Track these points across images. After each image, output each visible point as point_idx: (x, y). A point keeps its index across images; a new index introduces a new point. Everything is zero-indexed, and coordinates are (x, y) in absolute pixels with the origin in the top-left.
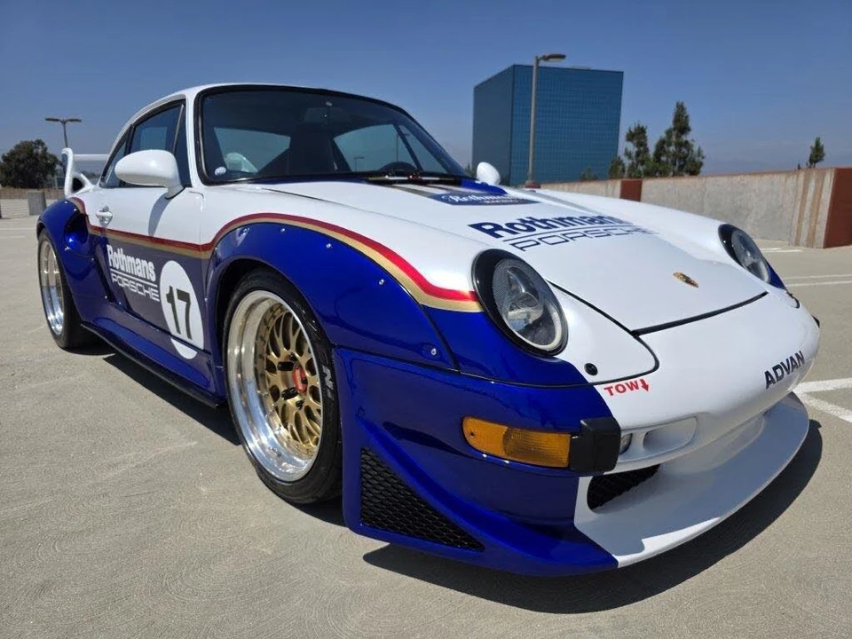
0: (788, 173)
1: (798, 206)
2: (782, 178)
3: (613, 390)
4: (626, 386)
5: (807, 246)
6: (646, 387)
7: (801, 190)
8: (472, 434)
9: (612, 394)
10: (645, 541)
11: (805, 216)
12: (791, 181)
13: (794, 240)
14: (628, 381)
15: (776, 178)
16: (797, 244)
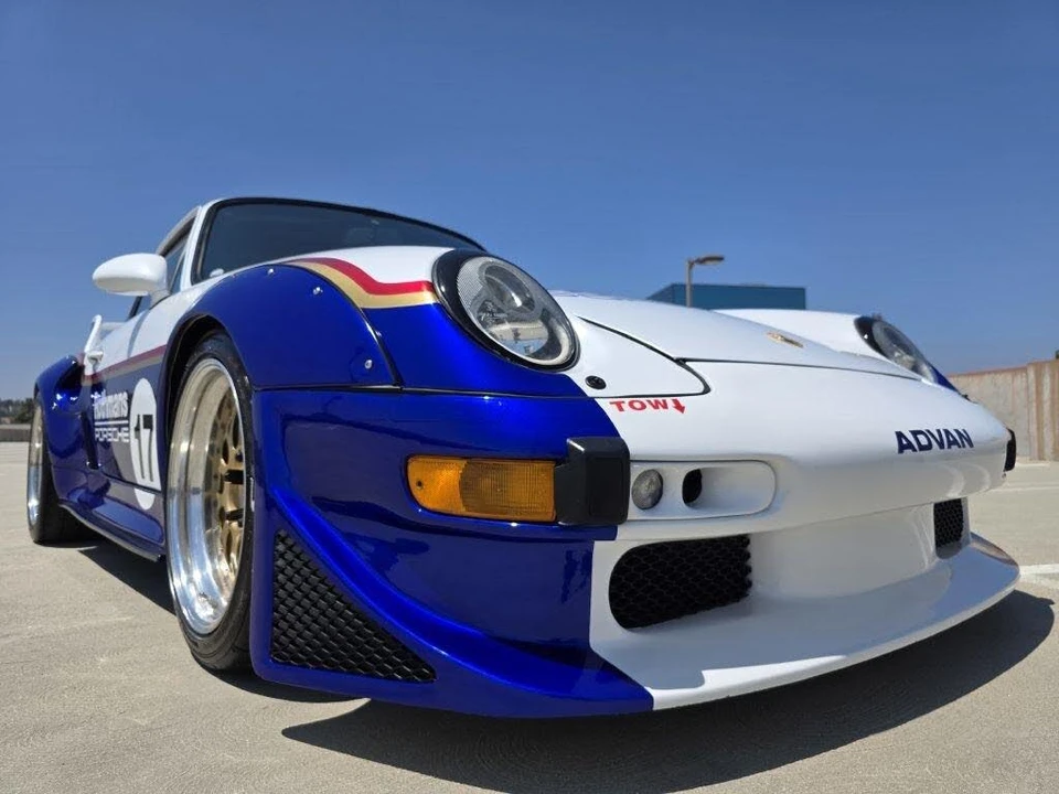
0: (1015, 371)
1: (1034, 410)
2: (1009, 377)
3: (626, 406)
4: (647, 404)
5: (1055, 460)
6: (680, 408)
7: (1033, 389)
8: (420, 484)
9: (621, 409)
10: (706, 673)
11: (1045, 422)
12: (1020, 381)
13: (1036, 454)
14: (652, 399)
15: (1000, 378)
16: (1041, 458)
